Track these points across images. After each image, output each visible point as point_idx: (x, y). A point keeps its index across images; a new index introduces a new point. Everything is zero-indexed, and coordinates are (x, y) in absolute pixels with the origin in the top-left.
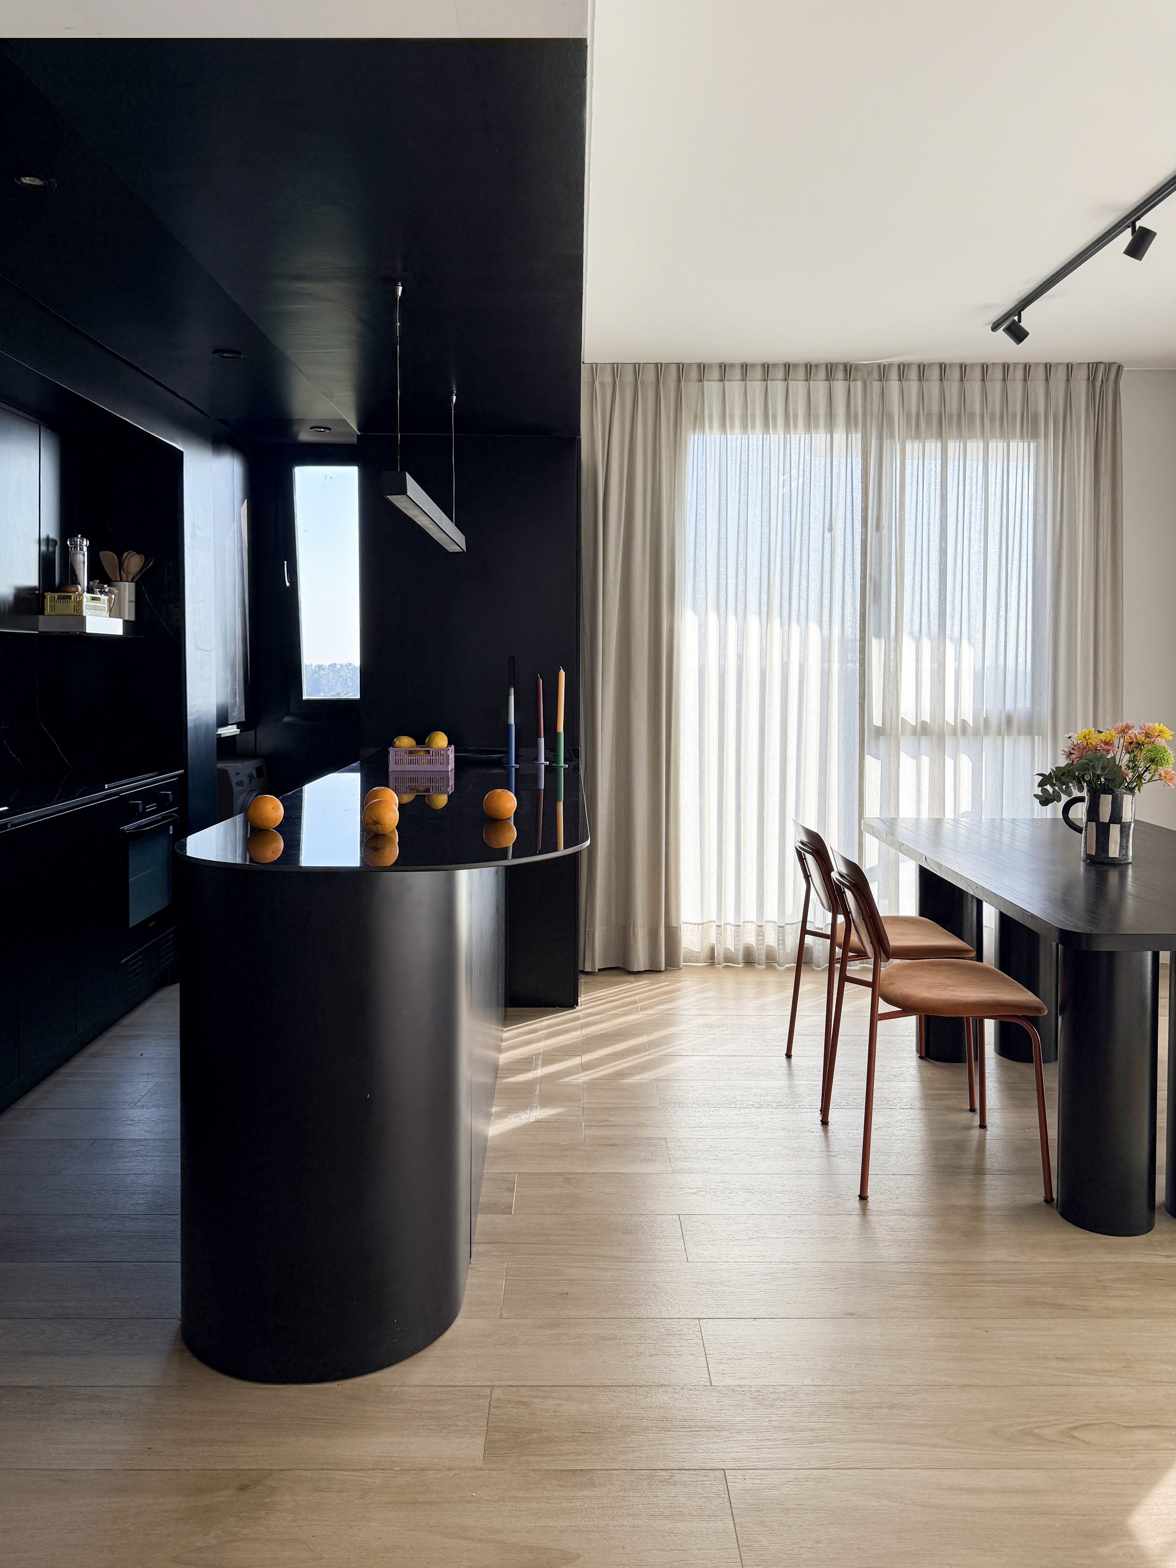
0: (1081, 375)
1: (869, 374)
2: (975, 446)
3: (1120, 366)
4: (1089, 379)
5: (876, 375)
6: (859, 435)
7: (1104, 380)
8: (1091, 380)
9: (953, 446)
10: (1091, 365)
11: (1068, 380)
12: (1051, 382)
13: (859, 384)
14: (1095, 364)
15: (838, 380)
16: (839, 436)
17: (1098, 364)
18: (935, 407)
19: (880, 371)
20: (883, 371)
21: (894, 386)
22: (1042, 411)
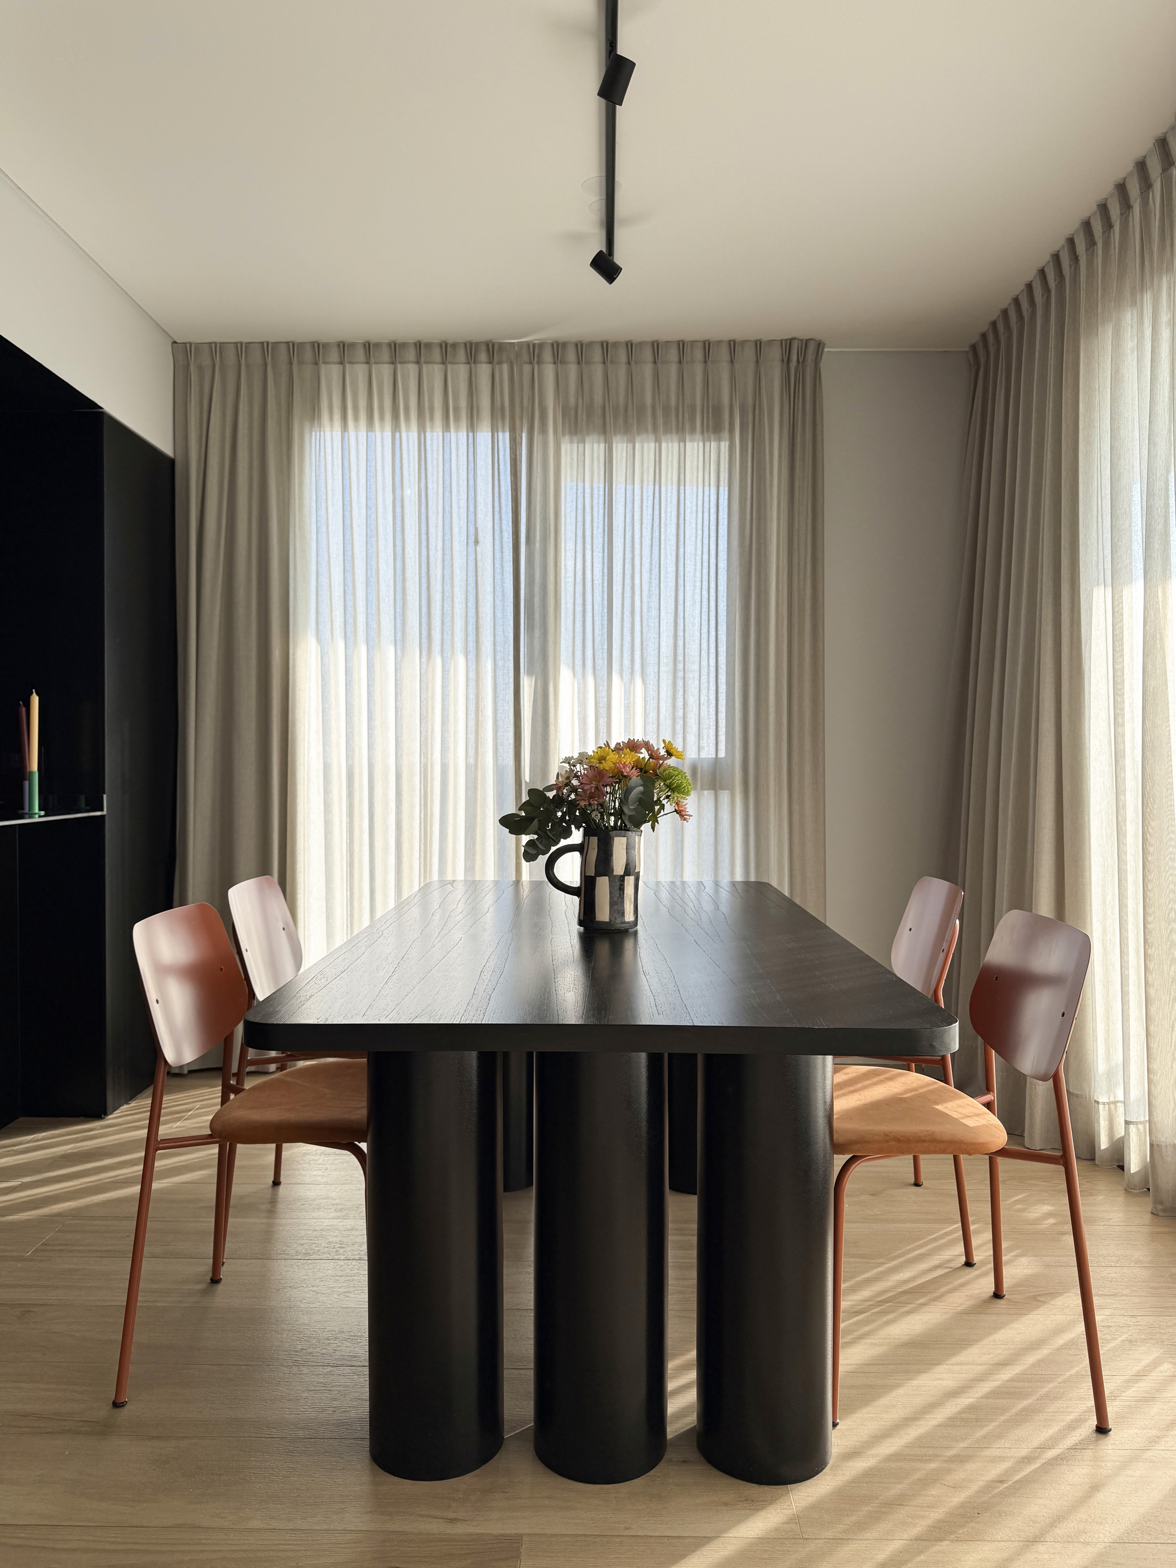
0: (775, 355)
1: (518, 355)
2: (646, 447)
3: (820, 343)
4: (783, 361)
5: (525, 357)
6: (507, 434)
7: (801, 360)
8: (786, 361)
9: (620, 448)
10: (783, 342)
11: (757, 362)
12: (737, 366)
13: (505, 367)
14: (788, 341)
15: (481, 362)
16: (484, 436)
17: (791, 340)
18: (598, 398)
19: (530, 353)
20: (534, 352)
21: (549, 370)
22: (726, 400)
